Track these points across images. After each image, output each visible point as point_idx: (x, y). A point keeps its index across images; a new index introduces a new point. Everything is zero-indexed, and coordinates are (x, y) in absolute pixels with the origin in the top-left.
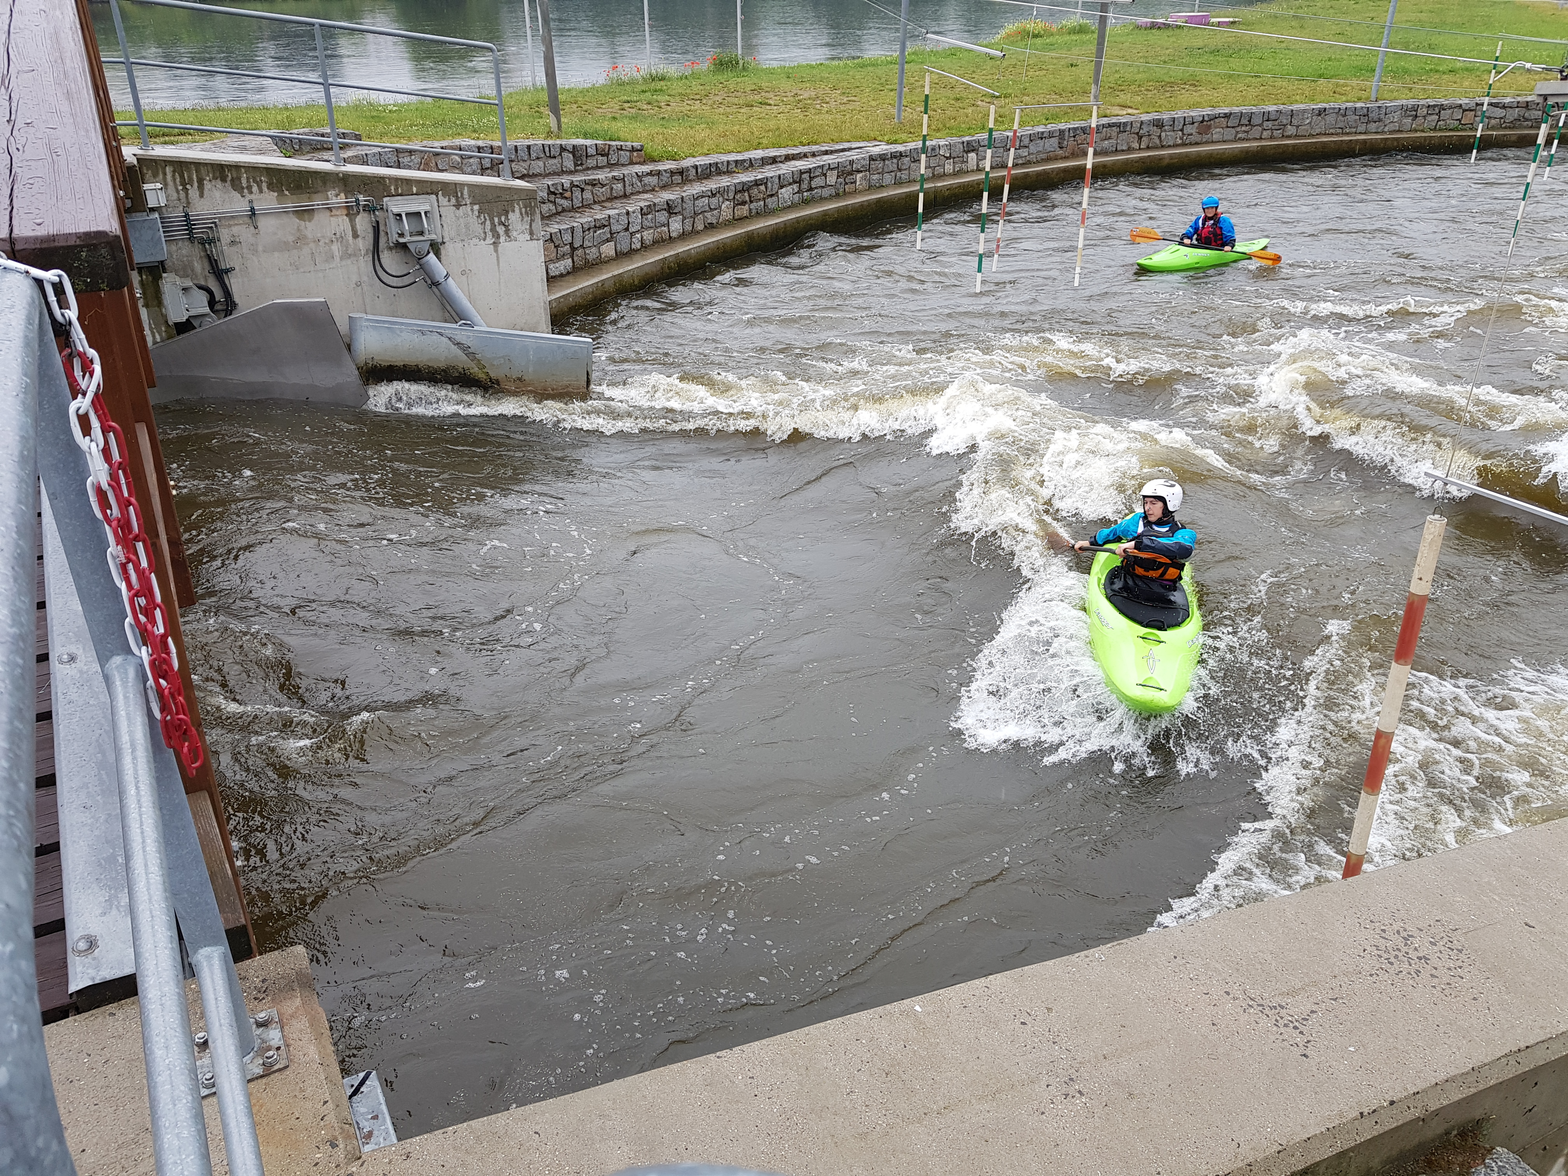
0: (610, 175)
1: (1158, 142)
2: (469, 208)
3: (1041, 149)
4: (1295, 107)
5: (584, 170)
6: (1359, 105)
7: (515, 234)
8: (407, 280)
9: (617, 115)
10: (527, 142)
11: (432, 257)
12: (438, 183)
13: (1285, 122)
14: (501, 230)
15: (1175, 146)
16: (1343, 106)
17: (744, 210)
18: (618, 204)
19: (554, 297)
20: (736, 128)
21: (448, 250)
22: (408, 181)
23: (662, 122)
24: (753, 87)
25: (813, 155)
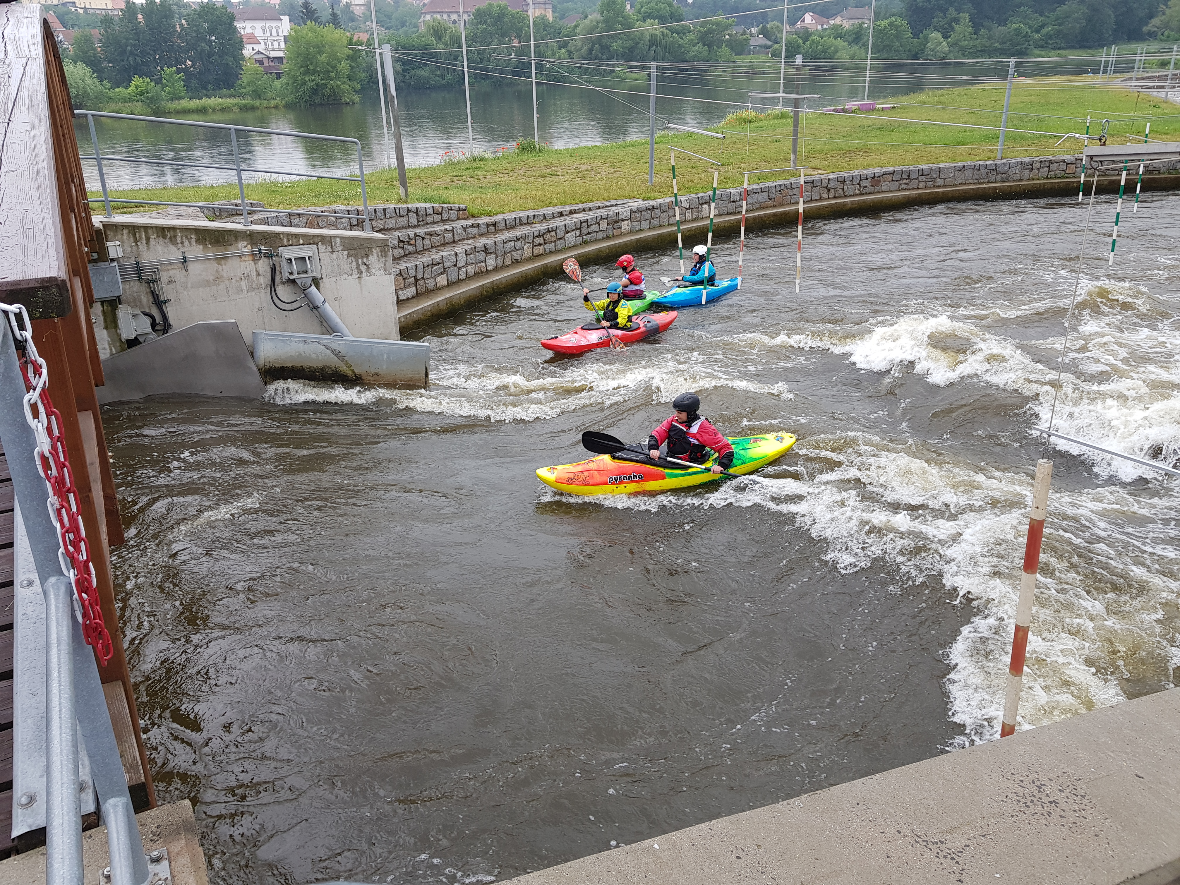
0: (443, 228)
1: (842, 193)
2: (340, 253)
4: (941, 165)
5: (424, 225)
6: (989, 162)
7: (373, 271)
8: (295, 305)
9: (449, 186)
10: (383, 207)
11: (313, 288)
12: (318, 236)
13: (935, 176)
14: (363, 268)
15: (855, 195)
16: (977, 164)
17: (540, 250)
18: (449, 248)
19: (402, 315)
20: (534, 192)
21: (325, 284)
22: (296, 236)
23: (480, 190)
24: (547, 164)
25: (590, 210)
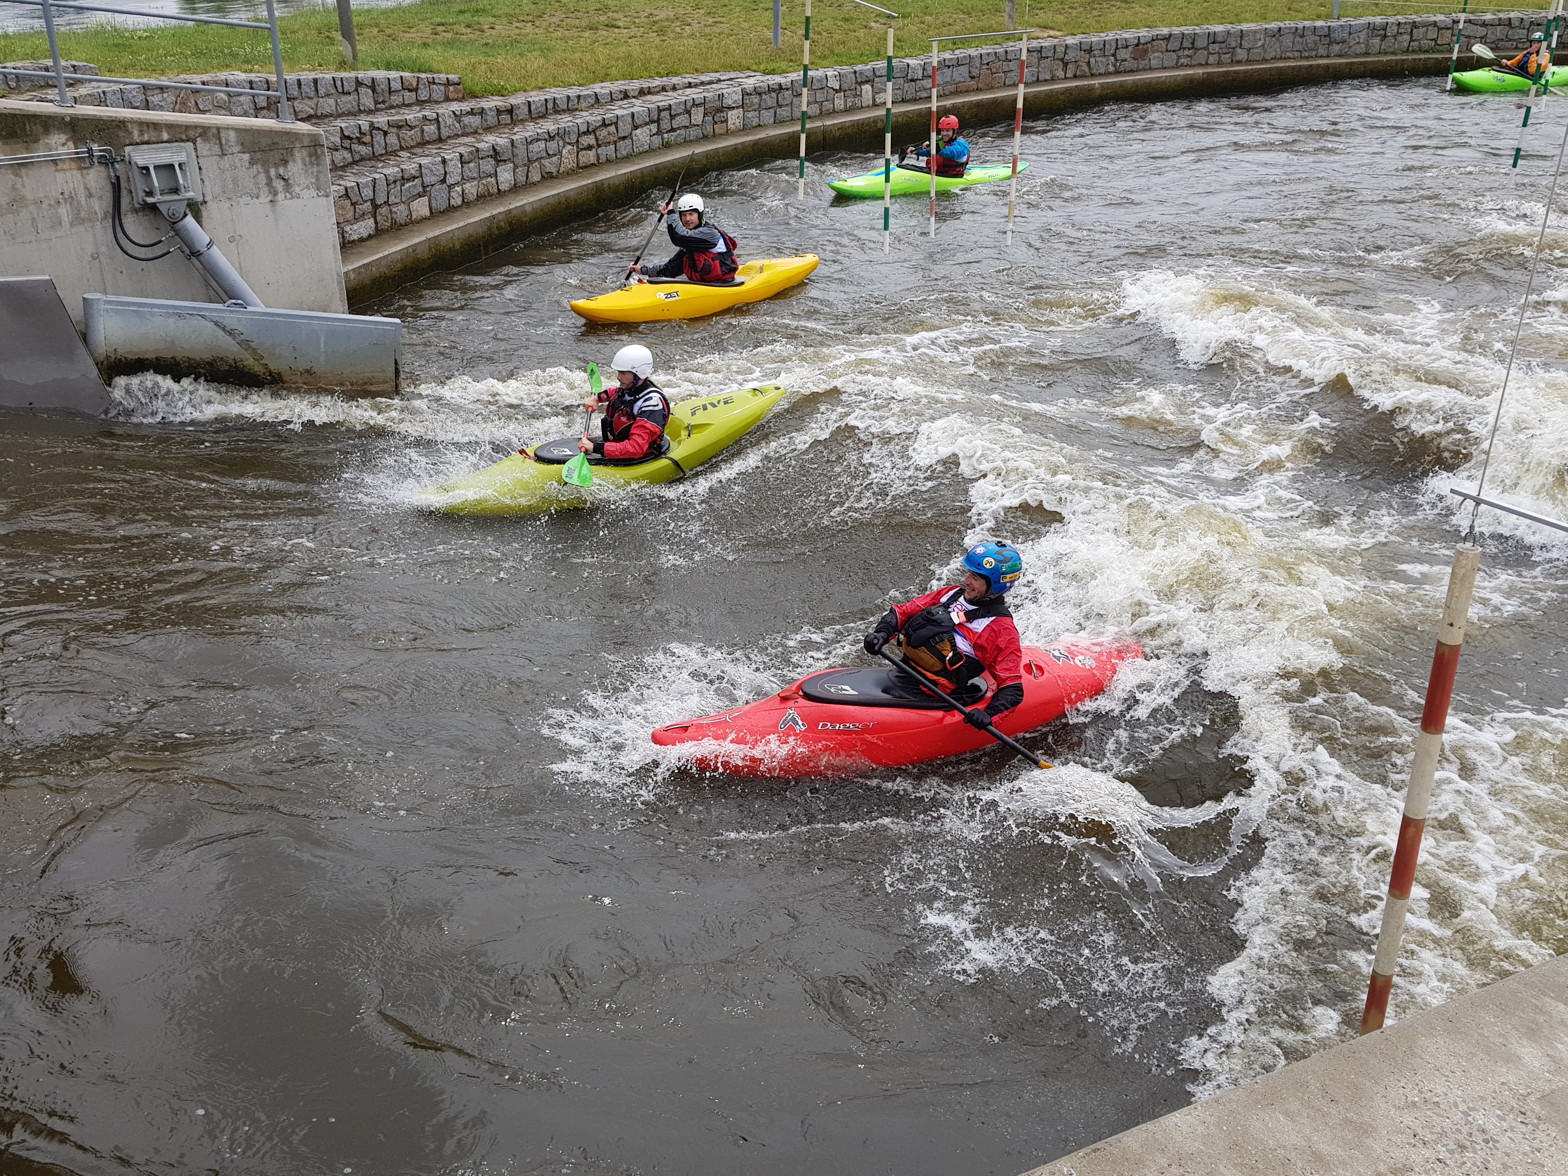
0: (420, 115)
1: (1087, 69)
2: (238, 158)
3: (948, 79)
4: (1245, 26)
5: (387, 108)
6: (1319, 23)
7: (297, 189)
8: (158, 250)
9: (429, 41)
10: (311, 75)
11: (190, 220)
12: (196, 127)
13: (1233, 44)
14: (279, 185)
15: (1108, 74)
16: (1300, 25)
17: (590, 157)
18: (432, 149)
19: (351, 267)
20: (577, 55)
21: (213, 211)
22: (155, 126)
23: (484, 49)
24: (598, 6)
25: (674, 88)
